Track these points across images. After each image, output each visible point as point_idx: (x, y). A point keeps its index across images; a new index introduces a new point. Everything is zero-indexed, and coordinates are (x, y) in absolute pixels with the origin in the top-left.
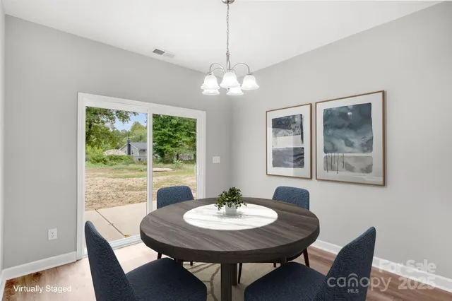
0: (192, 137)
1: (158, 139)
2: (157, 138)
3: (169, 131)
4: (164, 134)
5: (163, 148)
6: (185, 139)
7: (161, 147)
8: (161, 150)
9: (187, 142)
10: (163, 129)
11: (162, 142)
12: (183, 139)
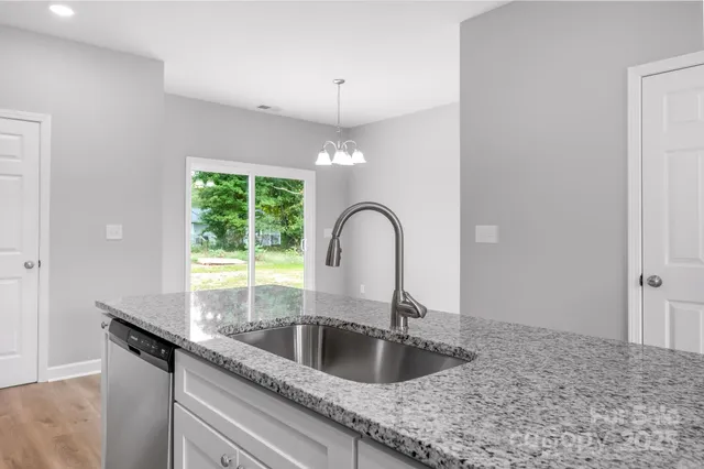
0: (280, 198)
1: (215, 201)
2: (212, 199)
3: (236, 185)
4: (226, 192)
5: (223, 219)
6: (267, 203)
7: (219, 217)
8: (218, 224)
9: (270, 208)
10: (225, 183)
11: (221, 207)
12: (263, 202)
